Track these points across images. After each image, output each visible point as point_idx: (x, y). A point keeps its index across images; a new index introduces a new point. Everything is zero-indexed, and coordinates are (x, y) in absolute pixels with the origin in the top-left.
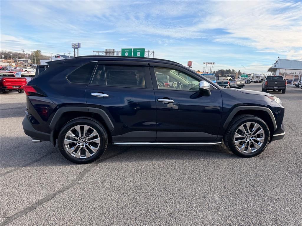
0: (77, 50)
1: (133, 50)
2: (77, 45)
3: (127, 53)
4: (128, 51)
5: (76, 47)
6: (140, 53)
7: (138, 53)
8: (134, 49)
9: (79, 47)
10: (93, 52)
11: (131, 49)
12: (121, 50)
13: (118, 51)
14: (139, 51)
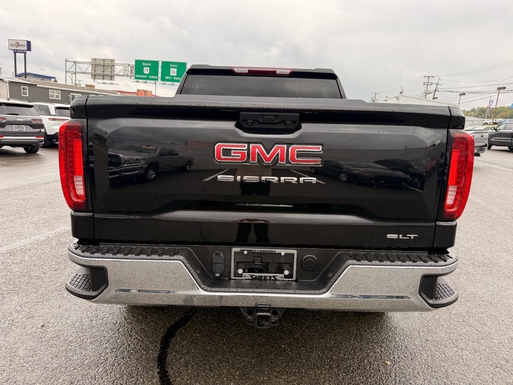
0: (24, 54)
1: (160, 64)
2: (21, 45)
3: (148, 68)
4: (150, 65)
5: (18, 48)
6: (175, 70)
7: (171, 69)
8: (163, 63)
9: (29, 49)
10: (66, 61)
11: (157, 62)
12: (133, 63)
13: (126, 64)
14: (173, 66)
